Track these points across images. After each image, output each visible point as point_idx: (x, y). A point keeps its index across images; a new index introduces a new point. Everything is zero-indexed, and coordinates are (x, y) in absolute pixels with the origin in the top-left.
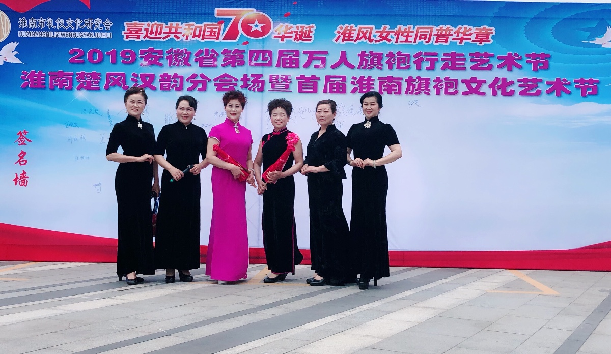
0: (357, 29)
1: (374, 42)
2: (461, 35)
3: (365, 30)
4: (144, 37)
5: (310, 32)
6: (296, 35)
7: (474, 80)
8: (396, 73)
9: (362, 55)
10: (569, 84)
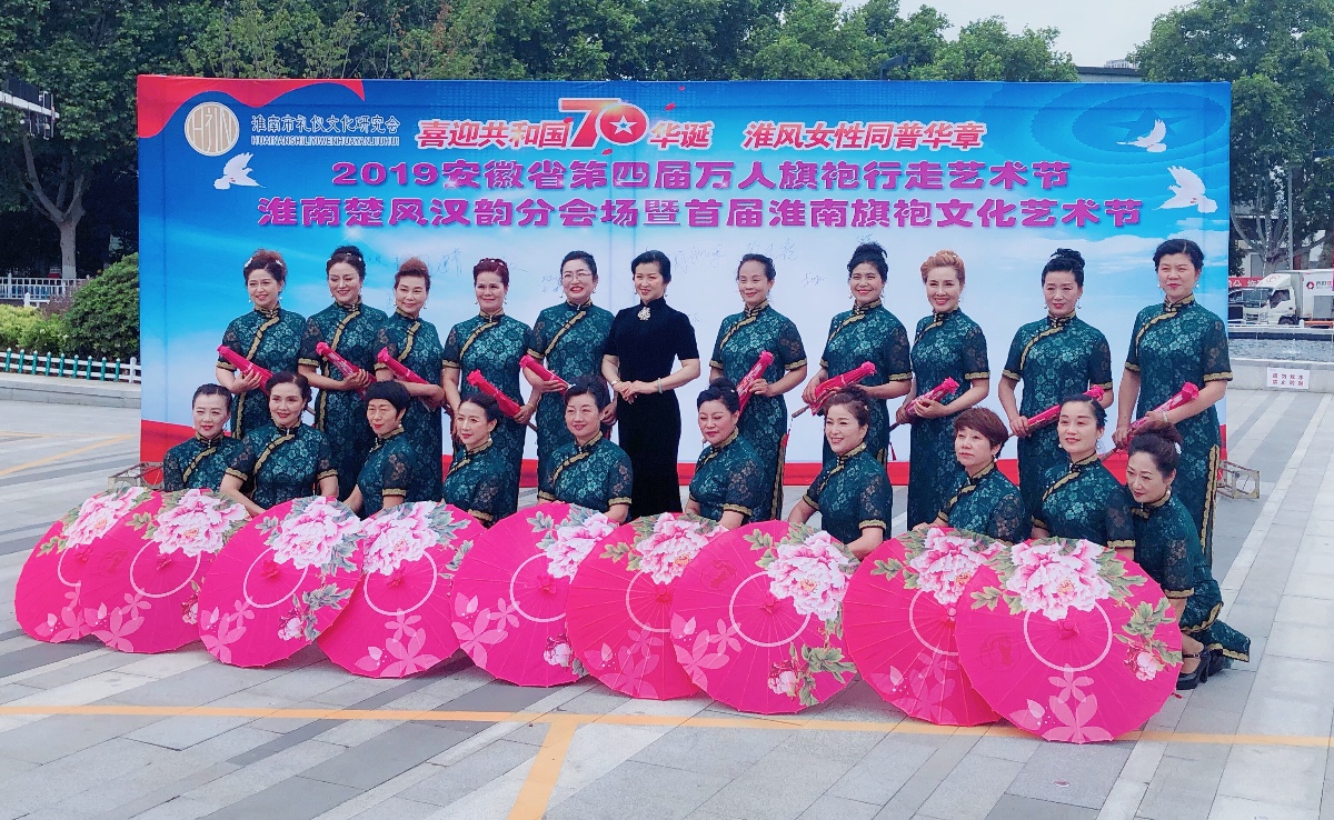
0: (778, 127)
1: (803, 147)
2: (935, 136)
3: (789, 129)
4: (450, 144)
5: (705, 133)
6: (685, 137)
7: (955, 203)
8: (837, 195)
9: (786, 168)
10: (1098, 208)
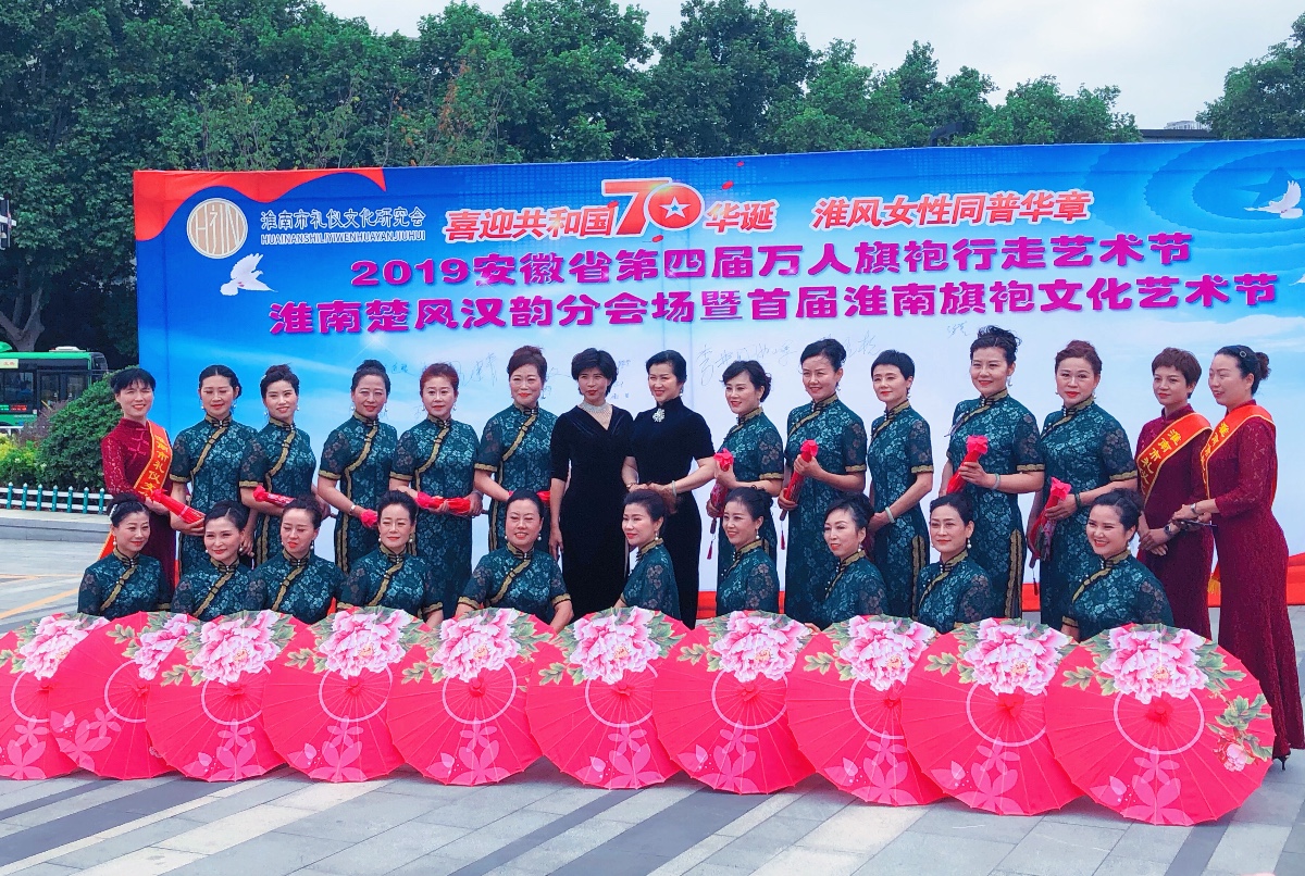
0: (852, 204)
1: (881, 225)
2: (1034, 207)
3: (865, 206)
4: (481, 236)
5: (769, 213)
6: (745, 220)
7: (1060, 284)
8: (923, 277)
9: (863, 249)
10: (1226, 285)
